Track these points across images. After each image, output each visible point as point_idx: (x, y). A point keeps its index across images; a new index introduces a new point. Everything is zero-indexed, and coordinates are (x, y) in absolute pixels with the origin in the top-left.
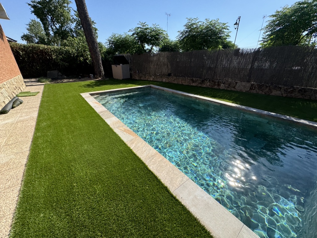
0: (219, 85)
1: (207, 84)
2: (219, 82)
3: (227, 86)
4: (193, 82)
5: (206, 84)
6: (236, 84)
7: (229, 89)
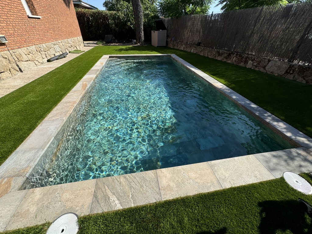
0: (246, 62)
1: (234, 59)
2: (247, 57)
3: (255, 64)
4: (220, 54)
5: (231, 60)
6: (268, 63)
7: (257, 69)
